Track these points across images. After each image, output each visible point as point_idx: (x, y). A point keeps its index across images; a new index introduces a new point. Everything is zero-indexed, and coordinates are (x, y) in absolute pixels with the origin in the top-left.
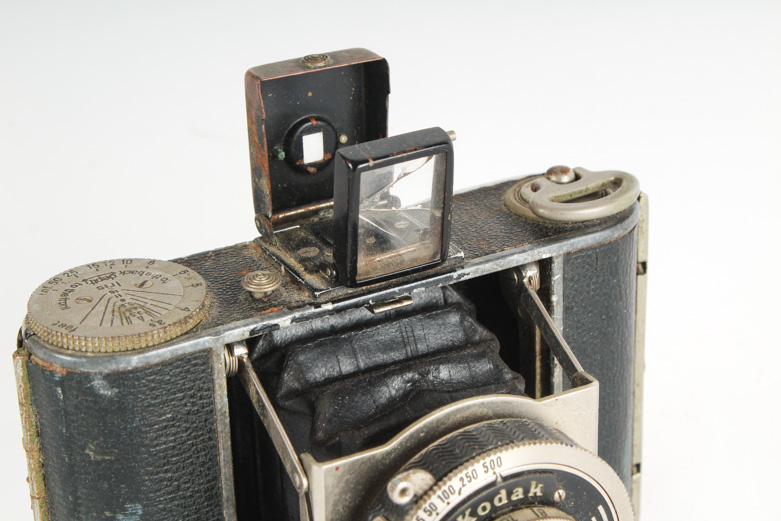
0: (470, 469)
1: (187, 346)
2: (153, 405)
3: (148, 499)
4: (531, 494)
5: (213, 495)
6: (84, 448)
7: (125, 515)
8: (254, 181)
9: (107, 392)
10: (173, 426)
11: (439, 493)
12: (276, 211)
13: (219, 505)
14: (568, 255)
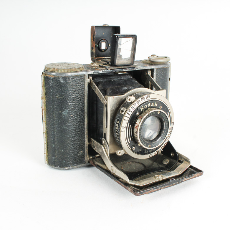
0: (143, 97)
1: (80, 73)
2: (72, 86)
3: (69, 109)
4: (155, 105)
5: (83, 111)
6: (56, 96)
7: (64, 112)
8: (91, 51)
9: (63, 82)
10: (76, 92)
11: (137, 101)
12: (96, 57)
13: (84, 113)
14: (157, 69)
